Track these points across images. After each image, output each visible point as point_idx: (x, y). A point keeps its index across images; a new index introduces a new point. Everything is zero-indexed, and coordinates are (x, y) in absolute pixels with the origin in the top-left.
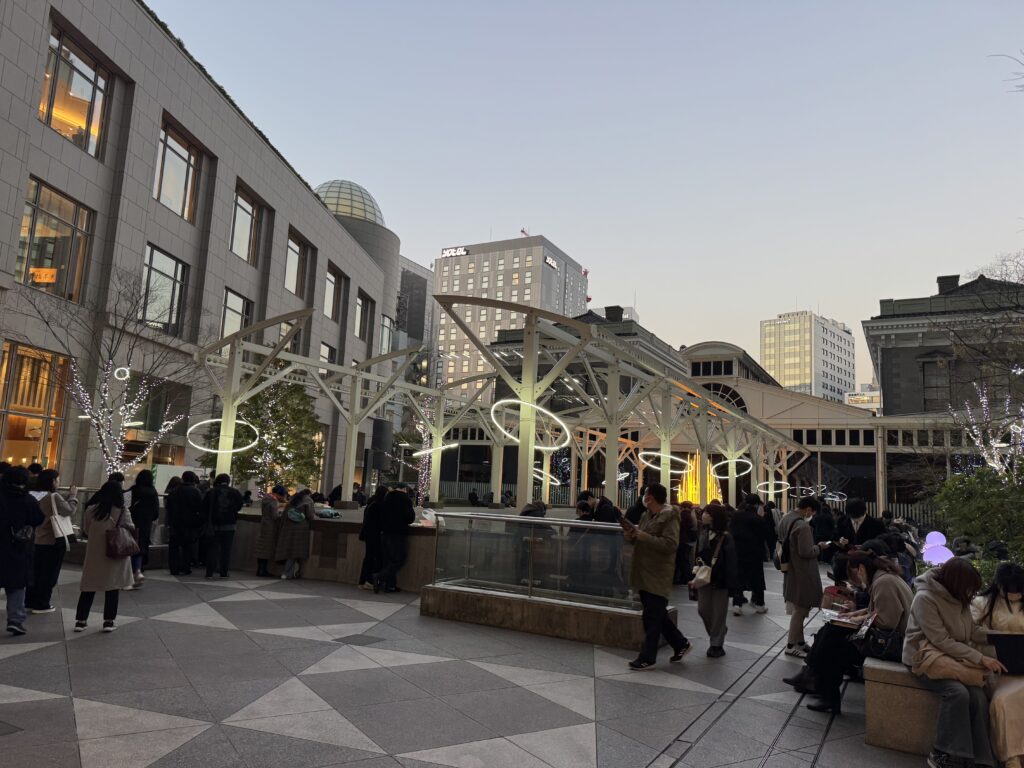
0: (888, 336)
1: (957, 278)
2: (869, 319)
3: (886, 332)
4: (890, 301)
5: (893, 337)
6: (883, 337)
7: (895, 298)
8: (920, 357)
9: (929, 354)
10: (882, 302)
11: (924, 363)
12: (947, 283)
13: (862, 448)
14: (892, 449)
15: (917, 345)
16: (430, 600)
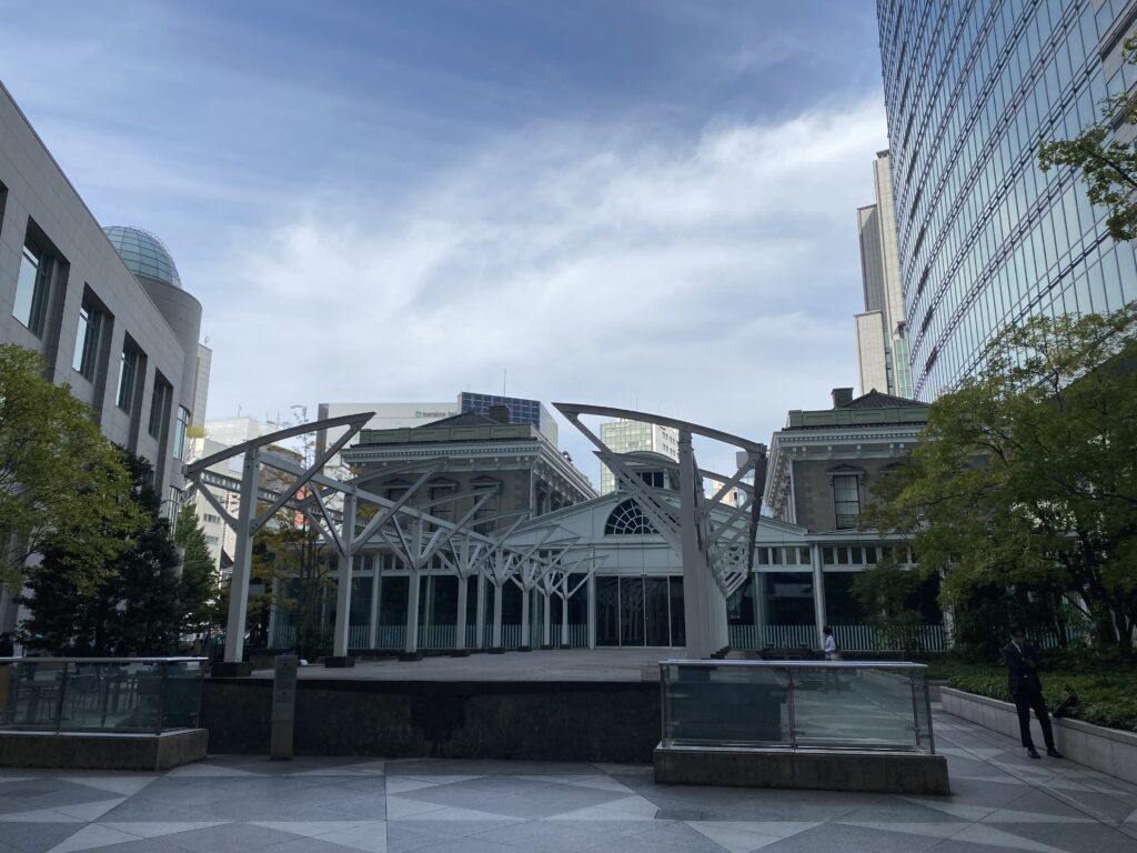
0: (799, 449)
1: (849, 391)
2: (780, 430)
3: (798, 444)
4: (799, 412)
5: (804, 449)
6: (795, 450)
7: (804, 410)
8: (830, 470)
9: (838, 468)
10: (791, 413)
11: (834, 476)
12: (842, 396)
13: (799, 568)
14: (829, 568)
15: (826, 458)
16: (668, 765)
